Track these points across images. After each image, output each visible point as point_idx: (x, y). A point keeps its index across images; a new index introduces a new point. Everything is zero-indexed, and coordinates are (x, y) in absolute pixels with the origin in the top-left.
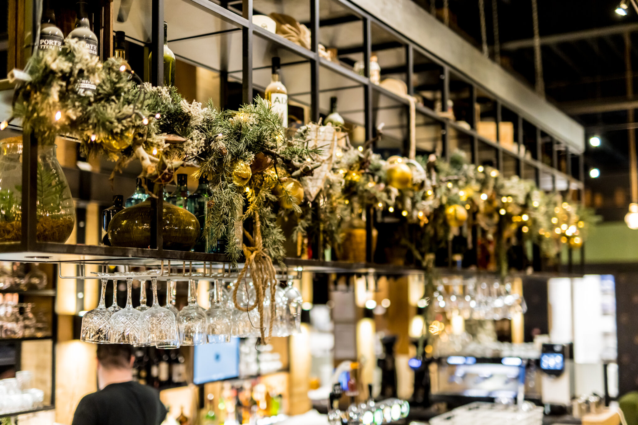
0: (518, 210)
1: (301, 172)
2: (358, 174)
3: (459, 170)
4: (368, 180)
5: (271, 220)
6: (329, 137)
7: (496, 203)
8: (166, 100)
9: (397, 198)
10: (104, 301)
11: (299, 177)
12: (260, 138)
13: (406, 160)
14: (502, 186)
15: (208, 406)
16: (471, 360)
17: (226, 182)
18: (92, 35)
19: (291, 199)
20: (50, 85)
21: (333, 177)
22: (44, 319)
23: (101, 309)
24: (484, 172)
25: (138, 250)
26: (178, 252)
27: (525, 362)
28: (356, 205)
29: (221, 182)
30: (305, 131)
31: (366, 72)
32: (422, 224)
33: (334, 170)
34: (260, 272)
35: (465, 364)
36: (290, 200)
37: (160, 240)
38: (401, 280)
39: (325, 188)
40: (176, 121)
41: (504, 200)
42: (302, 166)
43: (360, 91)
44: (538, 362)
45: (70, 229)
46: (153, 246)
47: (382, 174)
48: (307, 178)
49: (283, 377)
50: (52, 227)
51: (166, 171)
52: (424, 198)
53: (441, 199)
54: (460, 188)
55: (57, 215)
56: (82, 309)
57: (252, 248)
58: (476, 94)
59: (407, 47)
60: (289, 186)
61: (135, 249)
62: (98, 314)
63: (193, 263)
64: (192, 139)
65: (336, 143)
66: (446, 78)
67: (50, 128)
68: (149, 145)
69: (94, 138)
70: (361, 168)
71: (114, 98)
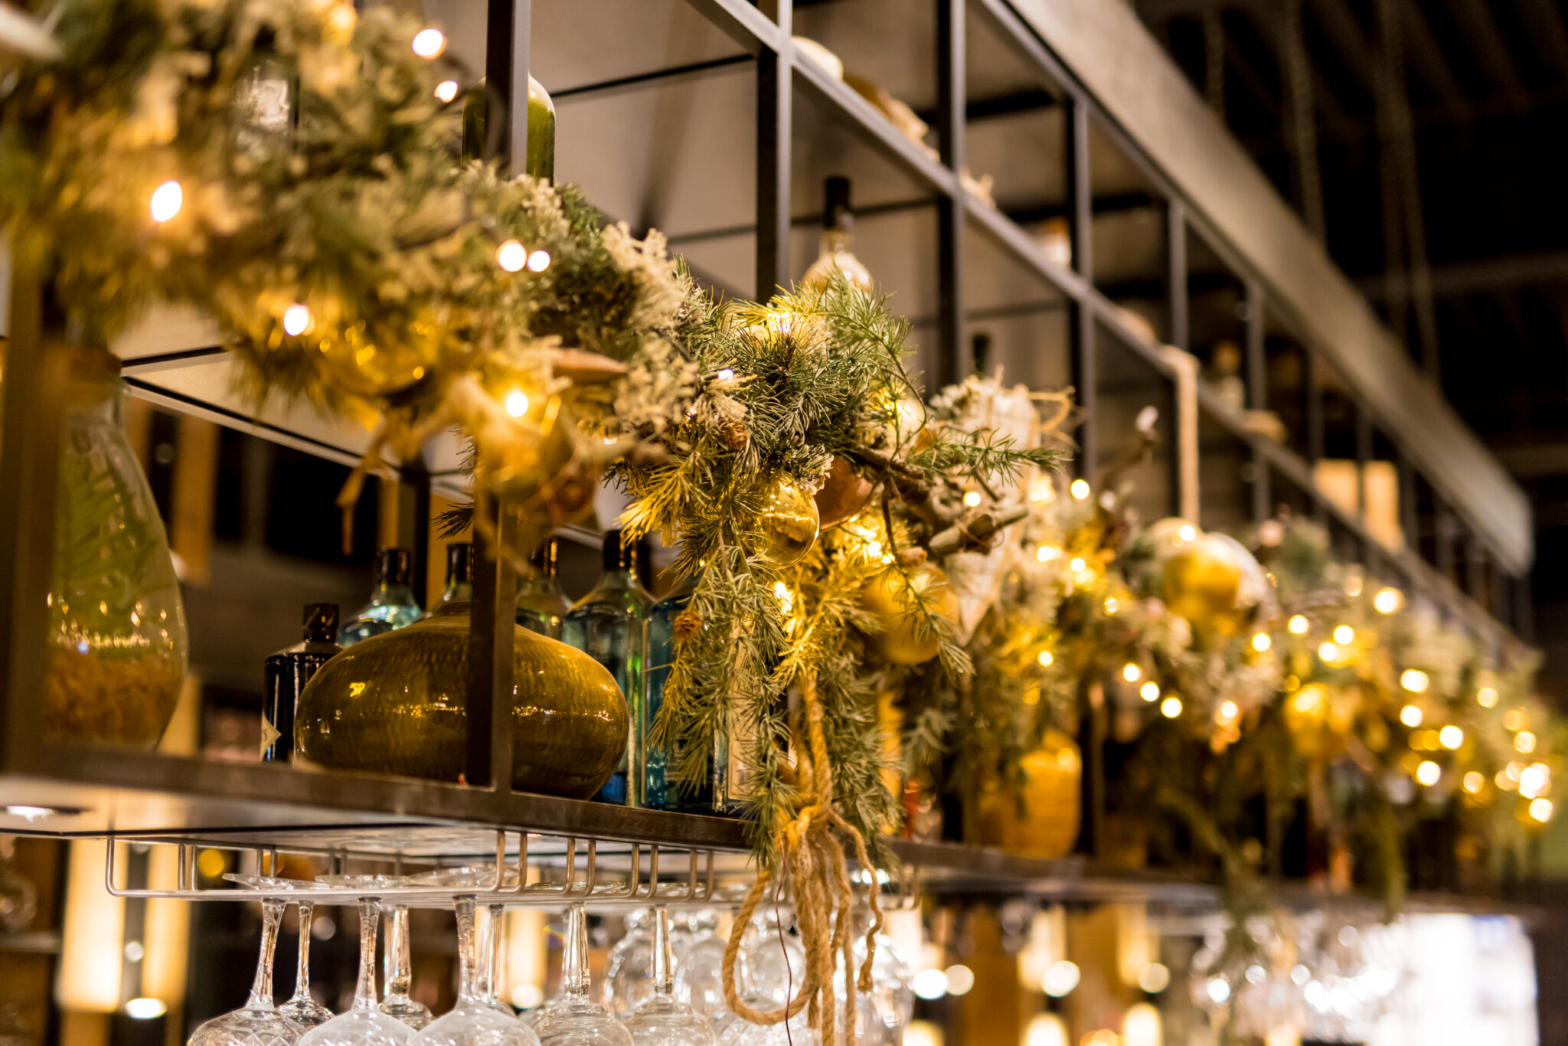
1: (962, 534)
2: (1091, 565)
6: (1021, 431)
8: (548, 229)
10: (270, 982)
11: (939, 557)
14: (1407, 641)
17: (739, 548)
19: (936, 626)
20: (141, 63)
22: (20, 1023)
23: (257, 1013)
25: (426, 787)
29: (722, 546)
30: (962, 403)
32: (1220, 745)
33: (1028, 544)
34: (819, 884)
36: (932, 629)
37: (503, 753)
38: (1098, 919)
40: (585, 302)
41: (1409, 679)
42: (954, 518)
45: (166, 704)
46: (479, 777)
47: (1154, 568)
48: (968, 562)
50: (102, 693)
51: (571, 470)
52: (1244, 656)
55: (121, 646)
56: (138, 992)
59: (1166, 211)
60: (917, 584)
61: (416, 785)
62: (246, 1034)
63: (601, 846)
64: (648, 367)
66: (1254, 319)
67: (128, 259)
68: (492, 377)
69: (297, 321)
70: (1102, 545)
71: (383, 162)
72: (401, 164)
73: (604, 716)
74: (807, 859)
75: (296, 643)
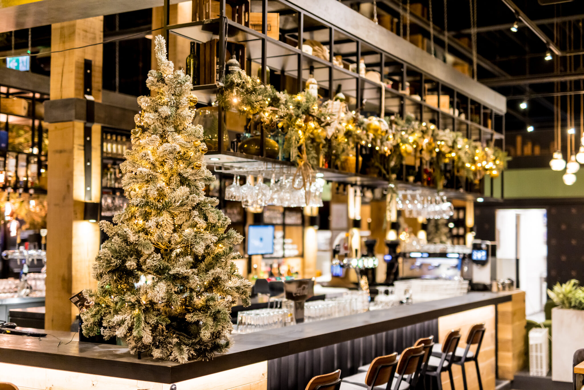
0: (448, 150)
1: (325, 124)
2: (352, 126)
3: (410, 124)
4: (357, 129)
5: (311, 147)
6: (338, 107)
7: (433, 145)
9: (373, 139)
11: (324, 127)
12: (308, 108)
13: (378, 118)
14: (437, 135)
15: (253, 272)
16: (426, 255)
17: (293, 128)
18: (237, 62)
20: (233, 88)
21: (340, 127)
24: (426, 126)
26: (271, 159)
27: (462, 256)
28: (351, 143)
29: (291, 128)
30: (327, 104)
31: (358, 70)
32: (387, 155)
33: (340, 123)
35: (422, 257)
36: (320, 137)
37: (265, 153)
39: (336, 132)
40: (274, 101)
41: (439, 143)
42: (325, 121)
43: (354, 81)
44: (470, 256)
46: (262, 156)
47: (364, 126)
48: (328, 127)
49: (299, 260)
51: (273, 123)
52: (387, 139)
53: (397, 141)
54: (410, 135)
57: (301, 160)
58: (424, 78)
59: (381, 54)
60: (320, 131)
63: (276, 165)
64: (281, 109)
65: (341, 110)
66: (404, 70)
67: (231, 105)
68: (264, 112)
69: (245, 109)
70: (354, 122)
71: (254, 92)
72: (256, 93)
73: (276, 149)
74: (303, 168)
75: (234, 139)
